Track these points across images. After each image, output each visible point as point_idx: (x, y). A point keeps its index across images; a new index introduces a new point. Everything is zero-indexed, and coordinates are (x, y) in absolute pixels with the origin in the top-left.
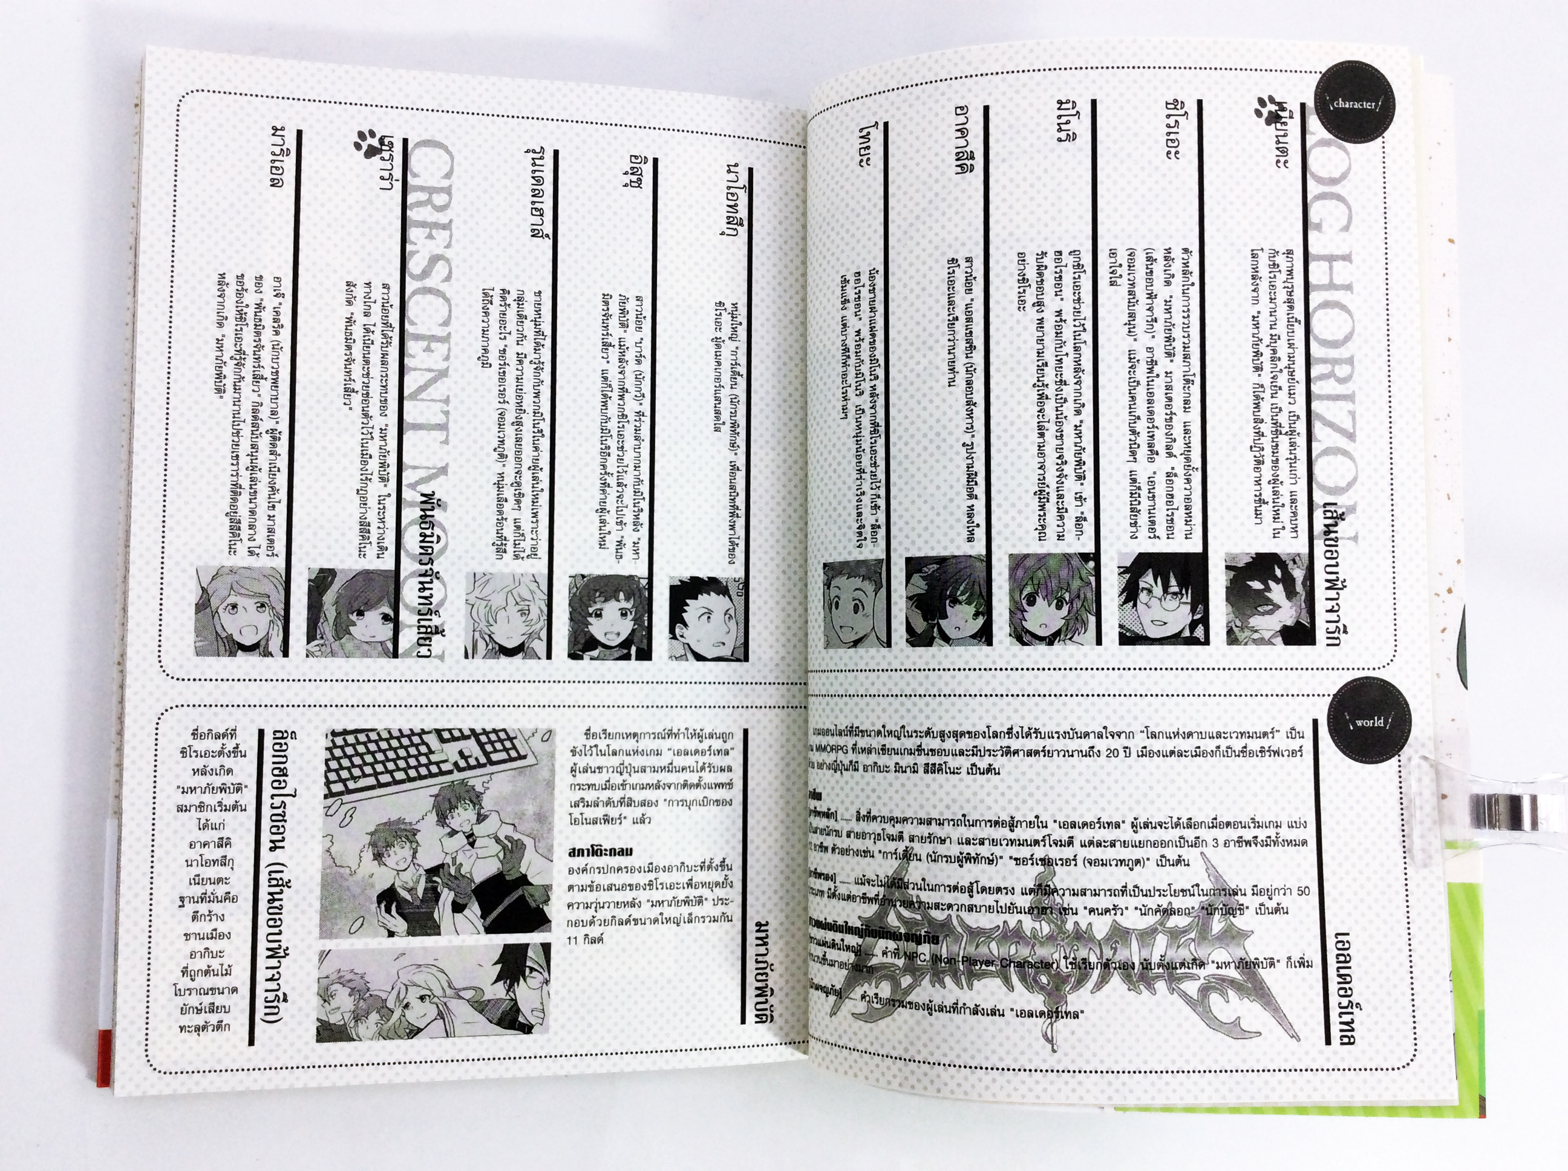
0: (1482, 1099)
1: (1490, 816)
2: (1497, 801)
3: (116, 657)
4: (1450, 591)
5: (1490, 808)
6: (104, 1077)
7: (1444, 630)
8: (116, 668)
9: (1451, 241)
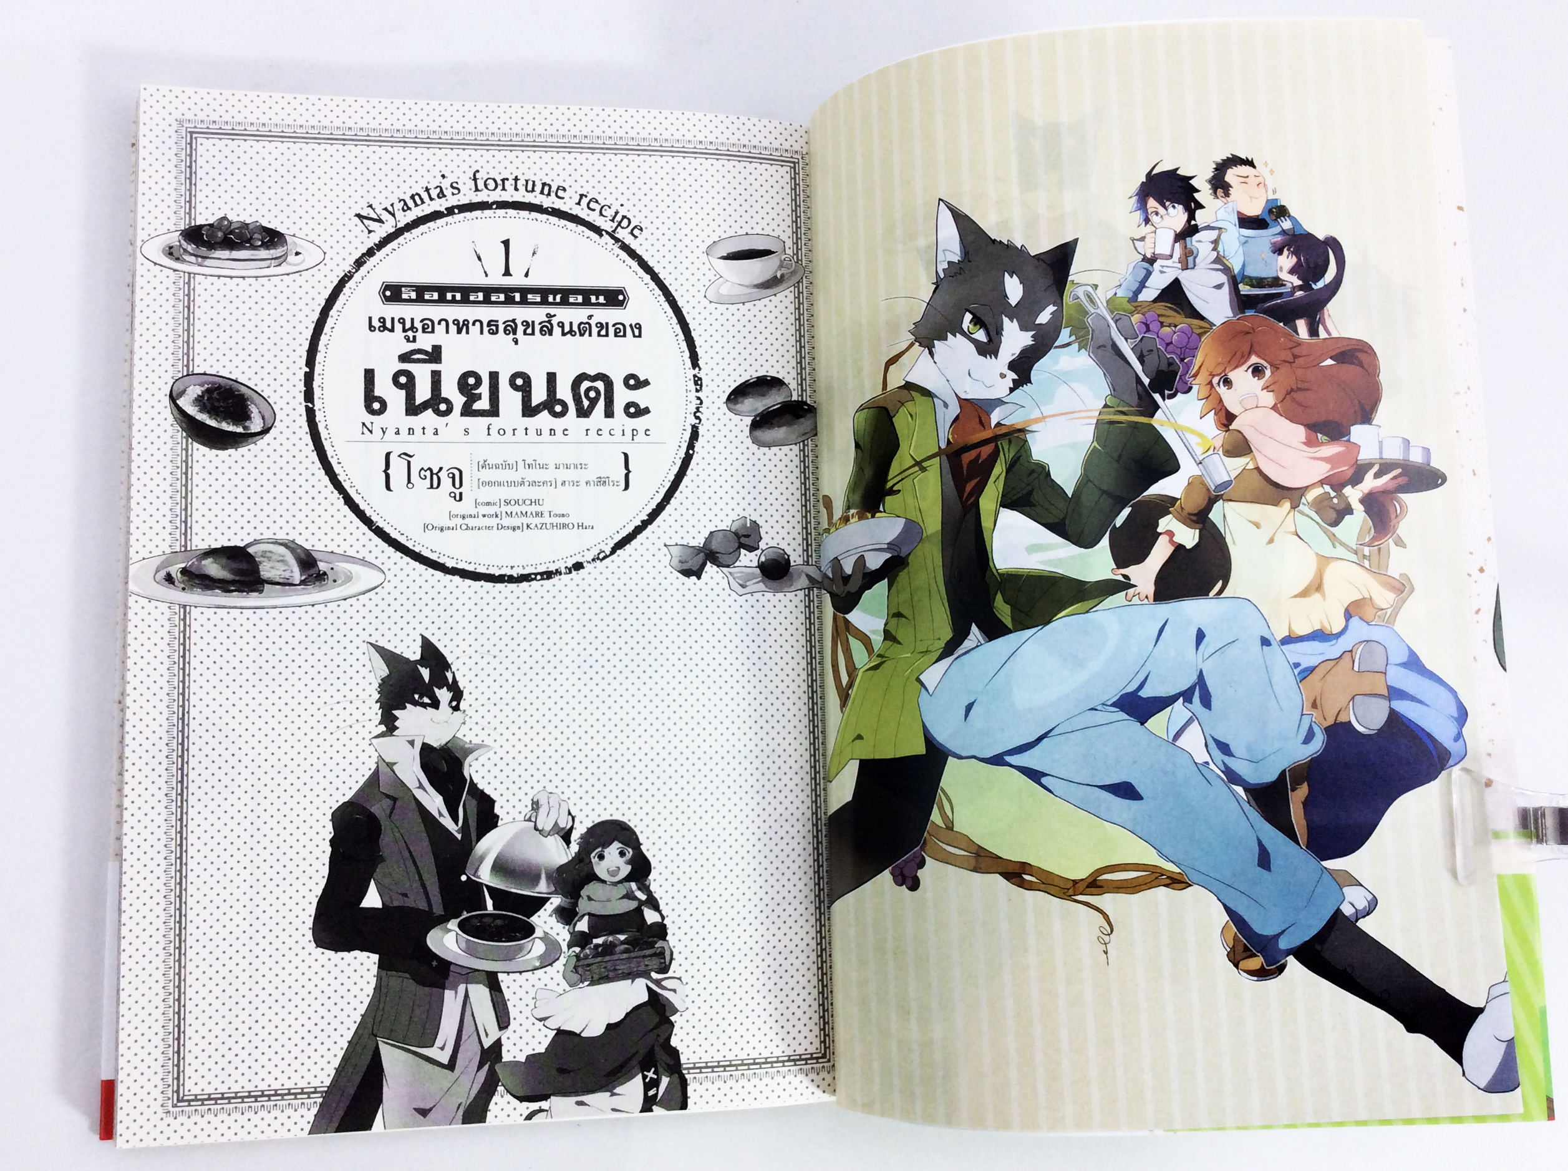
0: (1550, 1101)
1: (1537, 828)
2: (1543, 815)
3: (117, 696)
4: (1482, 570)
5: (1536, 820)
6: (107, 1130)
7: (1478, 611)
8: (116, 707)
9: (1460, 208)
